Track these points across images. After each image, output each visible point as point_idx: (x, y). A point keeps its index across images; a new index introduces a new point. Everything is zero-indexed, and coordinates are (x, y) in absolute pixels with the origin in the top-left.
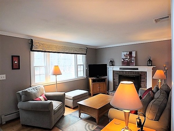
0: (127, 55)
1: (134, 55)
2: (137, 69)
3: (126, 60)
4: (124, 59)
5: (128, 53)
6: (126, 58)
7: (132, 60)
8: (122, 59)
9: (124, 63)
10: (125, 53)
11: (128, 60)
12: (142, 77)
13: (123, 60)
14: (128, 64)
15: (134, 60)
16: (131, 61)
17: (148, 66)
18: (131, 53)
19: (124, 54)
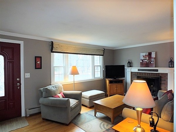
0: (146, 56)
1: (153, 55)
2: (157, 70)
3: (145, 61)
4: (142, 60)
5: (147, 54)
6: (145, 59)
7: (151, 61)
8: (141, 60)
9: (143, 64)
10: (144, 54)
11: (147, 61)
12: (162, 79)
13: (141, 61)
14: (147, 65)
15: (153, 61)
16: (151, 62)
17: (170, 67)
18: (150, 54)
19: (142, 55)
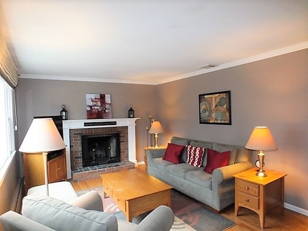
0: (97, 100)
1: (108, 100)
2: (115, 123)
3: (96, 108)
4: (91, 107)
5: (99, 97)
6: (96, 106)
7: (106, 109)
8: (88, 106)
9: (91, 114)
10: (93, 96)
11: (98, 108)
12: (121, 135)
13: (89, 109)
14: (99, 115)
15: (108, 109)
16: (105, 111)
17: (129, 117)
18: (102, 97)
19: (90, 98)
